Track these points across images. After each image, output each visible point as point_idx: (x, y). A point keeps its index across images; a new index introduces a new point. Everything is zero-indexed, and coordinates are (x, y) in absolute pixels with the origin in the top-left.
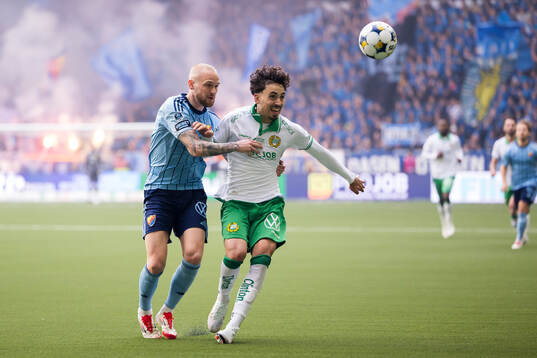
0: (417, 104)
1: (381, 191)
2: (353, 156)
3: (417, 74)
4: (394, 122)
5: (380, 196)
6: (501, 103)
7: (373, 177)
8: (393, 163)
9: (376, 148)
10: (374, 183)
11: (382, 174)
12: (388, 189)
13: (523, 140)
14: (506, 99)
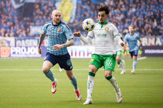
0: (45, 17)
1: (30, 54)
2: (18, 40)
3: (45, 5)
4: (35, 25)
5: (29, 56)
6: (79, 16)
7: (27, 48)
8: (35, 42)
9: (28, 36)
10: (27, 51)
11: (30, 47)
12: (33, 53)
13: (132, 32)
14: (81, 14)
